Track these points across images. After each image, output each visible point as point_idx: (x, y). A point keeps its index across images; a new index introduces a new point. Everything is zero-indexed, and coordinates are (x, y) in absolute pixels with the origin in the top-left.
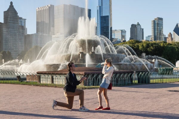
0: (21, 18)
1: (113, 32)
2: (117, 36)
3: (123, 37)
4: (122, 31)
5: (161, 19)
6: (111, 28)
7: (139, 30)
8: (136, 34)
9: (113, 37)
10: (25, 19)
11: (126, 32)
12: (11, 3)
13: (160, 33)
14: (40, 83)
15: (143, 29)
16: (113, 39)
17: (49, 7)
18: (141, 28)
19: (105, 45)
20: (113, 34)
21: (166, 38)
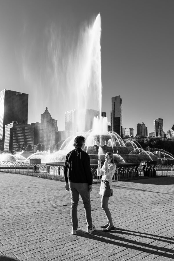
0: (54, 120)
1: (123, 130)
2: (127, 133)
3: (131, 133)
4: (130, 129)
5: (161, 120)
6: (122, 127)
7: (144, 128)
8: (142, 131)
9: (123, 134)
10: (56, 120)
11: (133, 129)
12: (47, 108)
13: (161, 131)
14: (49, 174)
15: (147, 128)
16: (124, 135)
17: (74, 111)
18: (145, 127)
19: (116, 140)
20: (123, 131)
21: (165, 135)
